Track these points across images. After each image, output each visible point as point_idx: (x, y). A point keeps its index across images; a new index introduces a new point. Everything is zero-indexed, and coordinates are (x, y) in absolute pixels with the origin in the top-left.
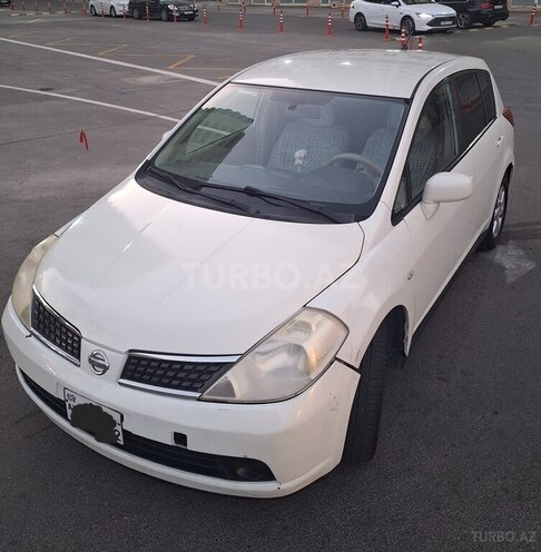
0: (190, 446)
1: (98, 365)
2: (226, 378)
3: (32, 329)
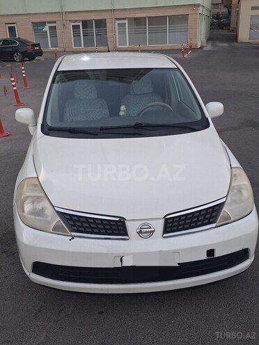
0: (217, 255)
1: (145, 232)
2: (224, 211)
3: (73, 234)
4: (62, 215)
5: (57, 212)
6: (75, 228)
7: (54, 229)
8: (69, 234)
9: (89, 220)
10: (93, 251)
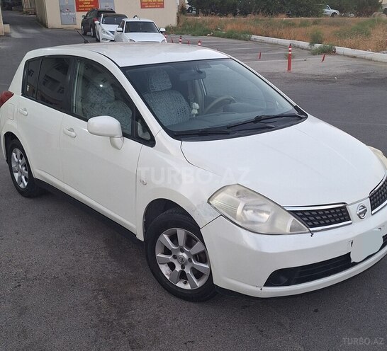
3: (311, 229)
4: (294, 213)
5: (288, 211)
6: (310, 224)
7: (292, 229)
8: (308, 231)
9: (320, 213)
10: (332, 242)
